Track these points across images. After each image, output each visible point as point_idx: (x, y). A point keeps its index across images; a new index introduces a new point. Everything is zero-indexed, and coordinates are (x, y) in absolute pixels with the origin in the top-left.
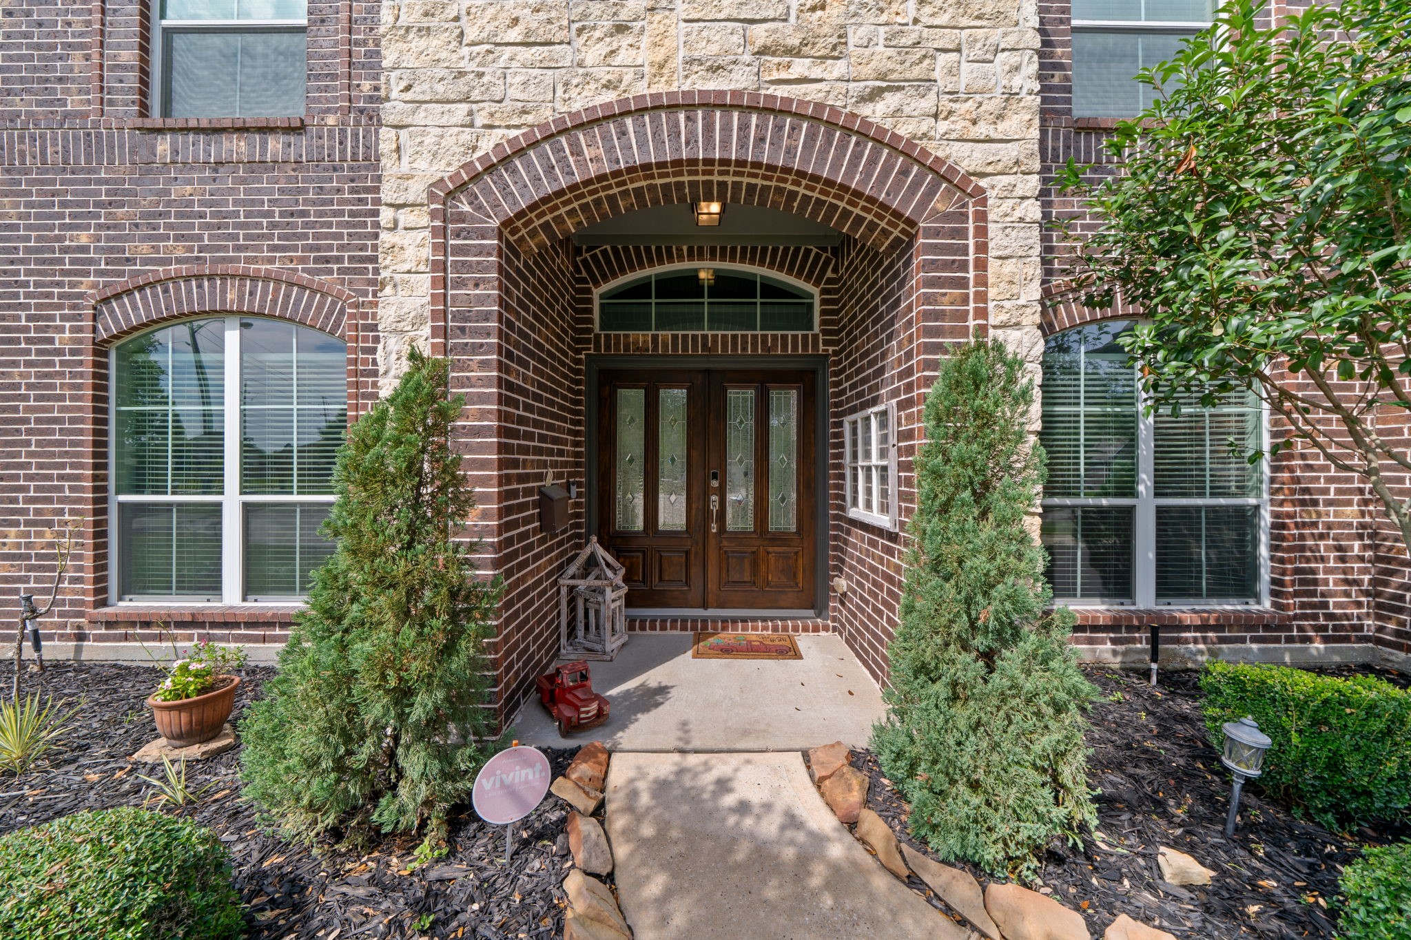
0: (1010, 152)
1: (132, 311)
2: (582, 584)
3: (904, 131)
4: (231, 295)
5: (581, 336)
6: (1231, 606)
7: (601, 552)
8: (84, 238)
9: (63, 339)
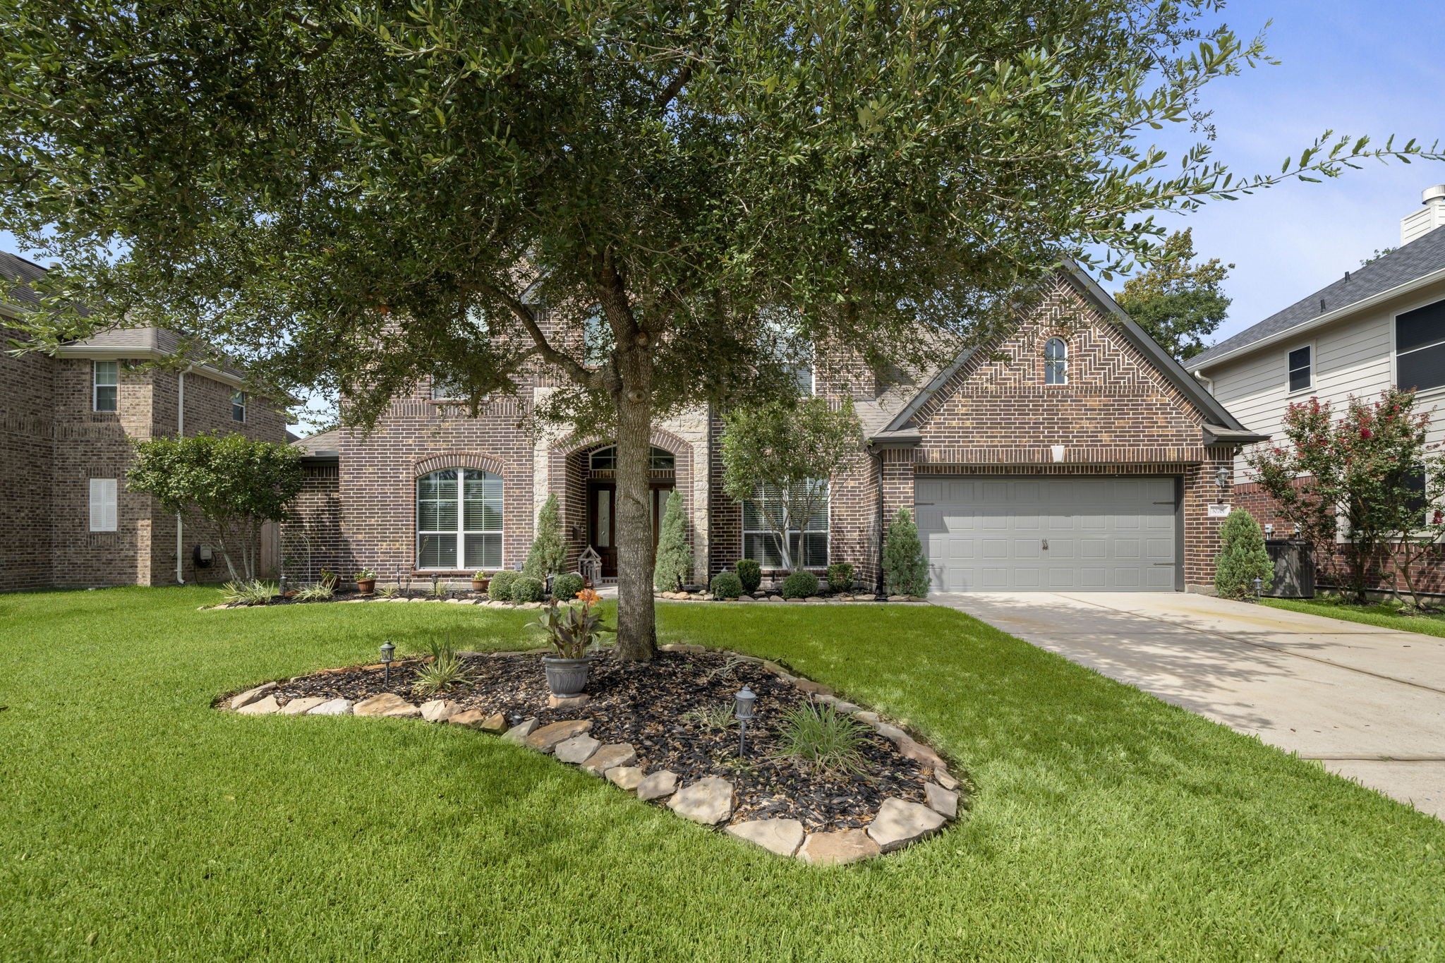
0: (699, 436)
1: (428, 467)
2: (587, 561)
3: (671, 431)
4: (463, 461)
5: (584, 471)
6: (819, 568)
7: (593, 552)
8: (410, 442)
9: (402, 476)
